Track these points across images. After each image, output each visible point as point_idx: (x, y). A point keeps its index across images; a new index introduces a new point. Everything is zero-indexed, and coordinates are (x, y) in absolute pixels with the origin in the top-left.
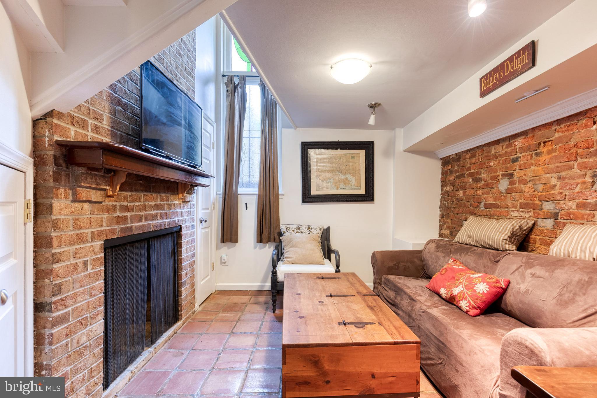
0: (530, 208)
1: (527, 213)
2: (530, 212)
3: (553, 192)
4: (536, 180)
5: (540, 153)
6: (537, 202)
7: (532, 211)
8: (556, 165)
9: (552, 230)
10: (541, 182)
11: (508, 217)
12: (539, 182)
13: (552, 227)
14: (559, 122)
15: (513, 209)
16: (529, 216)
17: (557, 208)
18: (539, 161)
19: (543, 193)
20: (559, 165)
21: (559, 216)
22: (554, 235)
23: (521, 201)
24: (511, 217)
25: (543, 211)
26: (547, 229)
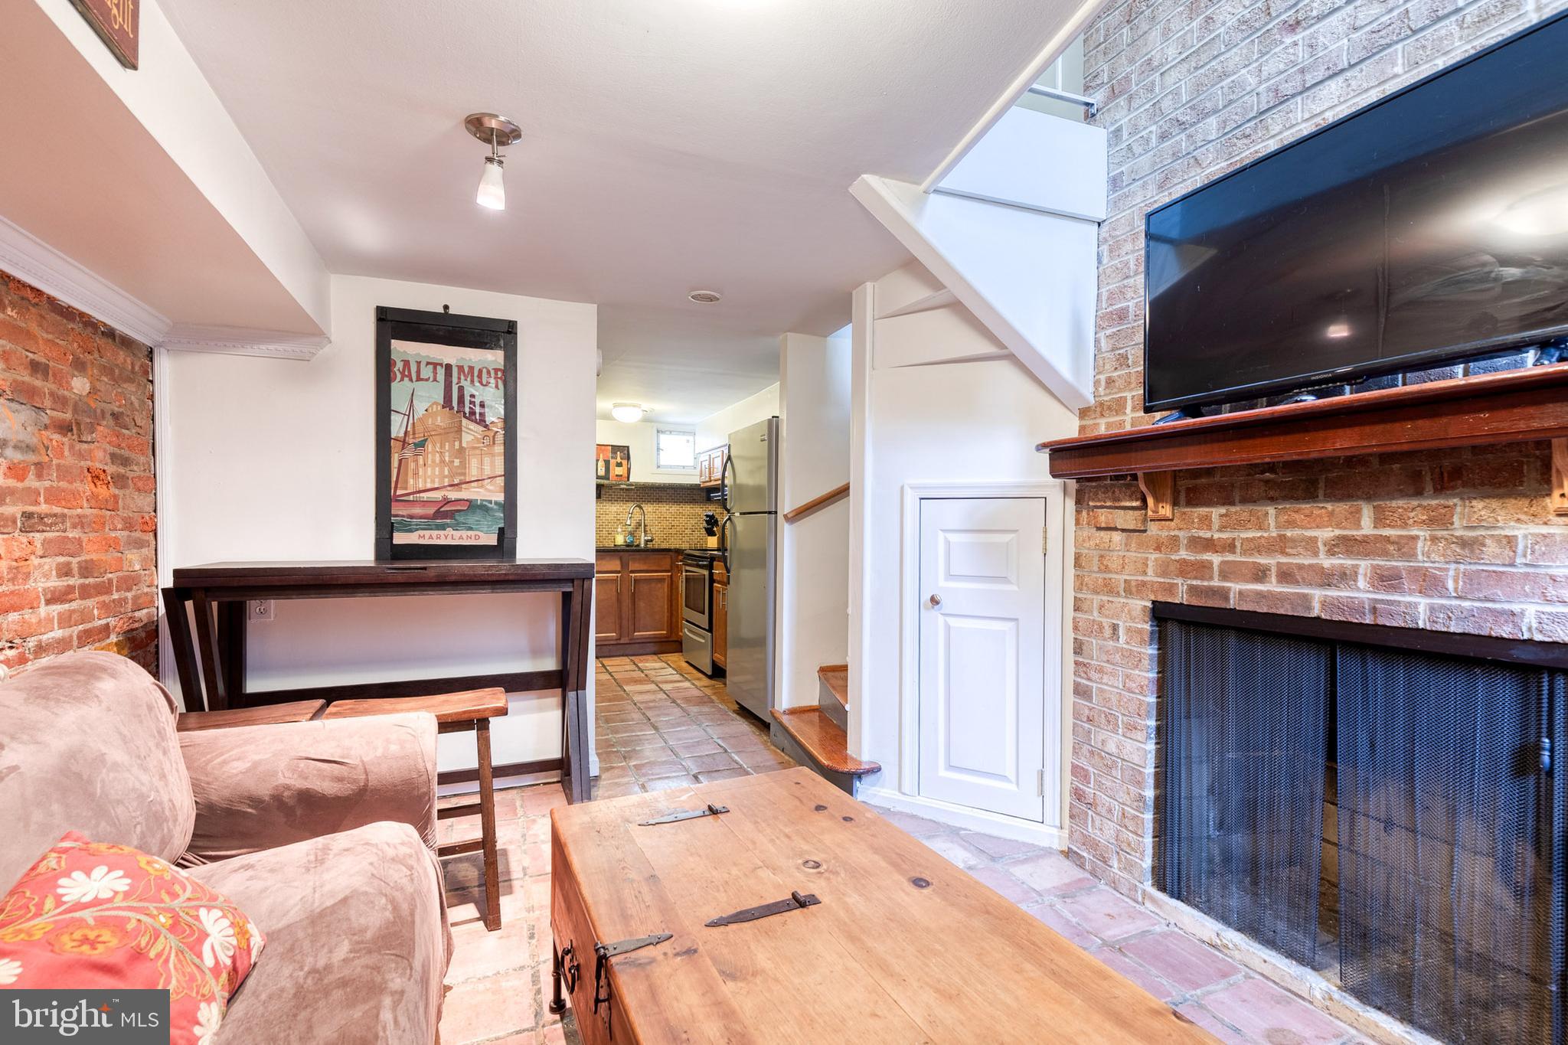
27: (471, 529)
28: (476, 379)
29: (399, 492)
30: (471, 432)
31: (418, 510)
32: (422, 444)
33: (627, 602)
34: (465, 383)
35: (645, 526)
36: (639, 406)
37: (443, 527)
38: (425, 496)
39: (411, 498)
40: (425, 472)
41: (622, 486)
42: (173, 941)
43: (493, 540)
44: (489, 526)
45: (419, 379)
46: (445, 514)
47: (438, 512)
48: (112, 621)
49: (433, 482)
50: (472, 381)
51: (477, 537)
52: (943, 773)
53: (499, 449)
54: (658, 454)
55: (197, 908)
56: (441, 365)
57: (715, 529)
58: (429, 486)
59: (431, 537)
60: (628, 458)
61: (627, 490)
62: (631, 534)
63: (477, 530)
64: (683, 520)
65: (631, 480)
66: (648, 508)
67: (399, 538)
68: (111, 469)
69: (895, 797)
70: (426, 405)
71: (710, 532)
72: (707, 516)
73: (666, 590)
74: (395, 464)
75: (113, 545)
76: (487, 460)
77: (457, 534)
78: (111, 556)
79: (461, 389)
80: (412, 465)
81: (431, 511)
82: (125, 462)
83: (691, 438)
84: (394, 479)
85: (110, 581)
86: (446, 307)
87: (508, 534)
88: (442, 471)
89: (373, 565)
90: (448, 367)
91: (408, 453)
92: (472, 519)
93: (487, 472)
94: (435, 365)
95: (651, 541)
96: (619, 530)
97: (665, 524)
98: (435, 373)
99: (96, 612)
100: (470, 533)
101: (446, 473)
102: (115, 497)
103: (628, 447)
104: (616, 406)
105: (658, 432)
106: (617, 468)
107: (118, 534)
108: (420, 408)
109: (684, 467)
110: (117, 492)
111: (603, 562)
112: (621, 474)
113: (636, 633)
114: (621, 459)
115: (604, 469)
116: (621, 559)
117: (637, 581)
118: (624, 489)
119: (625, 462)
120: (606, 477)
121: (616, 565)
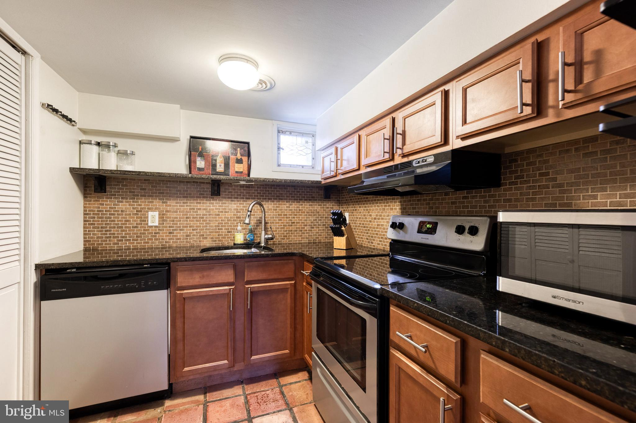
33: (241, 319)
35: (266, 223)
41: (242, 183)
54: (279, 154)
57: (343, 228)
60: (249, 155)
62: (251, 231)
64: (303, 217)
65: (253, 175)
66: (269, 206)
71: (338, 232)
72: (334, 214)
73: (289, 301)
83: (310, 140)
95: (272, 239)
96: (239, 228)
97: (285, 220)
103: (248, 143)
105: (279, 132)
106: (236, 165)
109: (303, 167)
111: (212, 273)
112: (241, 170)
113: (253, 357)
114: (242, 155)
115: (223, 165)
116: (235, 267)
117: (254, 293)
118: (243, 186)
119: (245, 159)
120: (225, 173)
121: (228, 275)
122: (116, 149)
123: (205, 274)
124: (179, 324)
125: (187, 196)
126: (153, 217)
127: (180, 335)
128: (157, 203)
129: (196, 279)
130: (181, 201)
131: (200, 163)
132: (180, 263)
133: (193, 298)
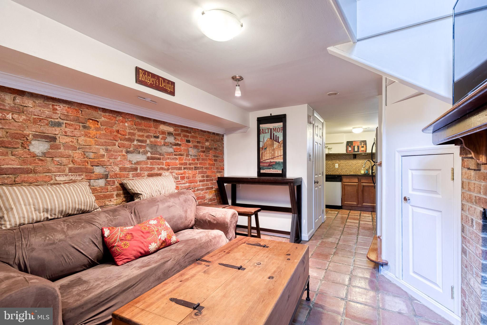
0: (82, 172)
1: (78, 176)
2: (82, 175)
3: (103, 159)
4: (87, 148)
5: (88, 127)
6: (89, 166)
7: (84, 174)
8: (105, 140)
9: (104, 187)
10: (91, 151)
11: (52, 182)
12: (89, 151)
13: (104, 185)
14: (104, 110)
15: (61, 174)
16: (81, 178)
17: (107, 171)
18: (90, 133)
19: (94, 160)
20: (107, 141)
21: (109, 177)
22: (107, 190)
23: (70, 166)
24: (56, 182)
25: (95, 173)
26: (100, 187)
27: (276, 169)
28: (277, 131)
29: (262, 160)
30: (276, 144)
31: (265, 165)
32: (266, 149)
33: (360, 192)
34: (274, 132)
36: (362, 127)
37: (270, 169)
38: (267, 161)
39: (264, 162)
40: (267, 155)
42: (156, 233)
43: (280, 172)
44: (280, 168)
45: (265, 133)
46: (271, 165)
47: (269, 165)
48: (213, 186)
49: (268, 157)
50: (276, 132)
51: (277, 171)
52: (412, 274)
53: (282, 148)
55: (162, 230)
56: (269, 129)
58: (267, 159)
59: (268, 171)
61: (364, 155)
62: (367, 170)
63: (277, 169)
65: (367, 152)
67: (262, 171)
68: (213, 158)
69: (394, 278)
70: (266, 139)
74: (261, 154)
75: (213, 172)
76: (279, 151)
77: (273, 170)
78: (213, 174)
79: (274, 134)
80: (264, 154)
81: (268, 165)
82: (217, 157)
84: (261, 157)
85: (213, 179)
86: (271, 114)
87: (284, 171)
88: (270, 155)
89: (257, 177)
90: (271, 129)
91: (263, 151)
92: (276, 167)
93: (279, 154)
94: (268, 129)
96: (362, 169)
98: (268, 131)
99: (210, 184)
100: (276, 170)
101: (271, 155)
102: (214, 163)
103: (366, 141)
104: (354, 128)
106: (362, 148)
107: (215, 170)
108: (265, 140)
110: (215, 162)
111: (352, 179)
112: (363, 150)
113: (364, 204)
114: (363, 145)
115: (357, 149)
116: (358, 178)
117: (363, 186)
118: (363, 155)
119: (365, 146)
120: (358, 151)
121: (356, 180)
122: (328, 148)
123: (350, 179)
124: (344, 191)
125: (346, 159)
126: (337, 165)
127: (344, 194)
128: (338, 161)
129: (348, 180)
130: (344, 161)
131: (350, 149)
132: (344, 176)
133: (347, 185)
